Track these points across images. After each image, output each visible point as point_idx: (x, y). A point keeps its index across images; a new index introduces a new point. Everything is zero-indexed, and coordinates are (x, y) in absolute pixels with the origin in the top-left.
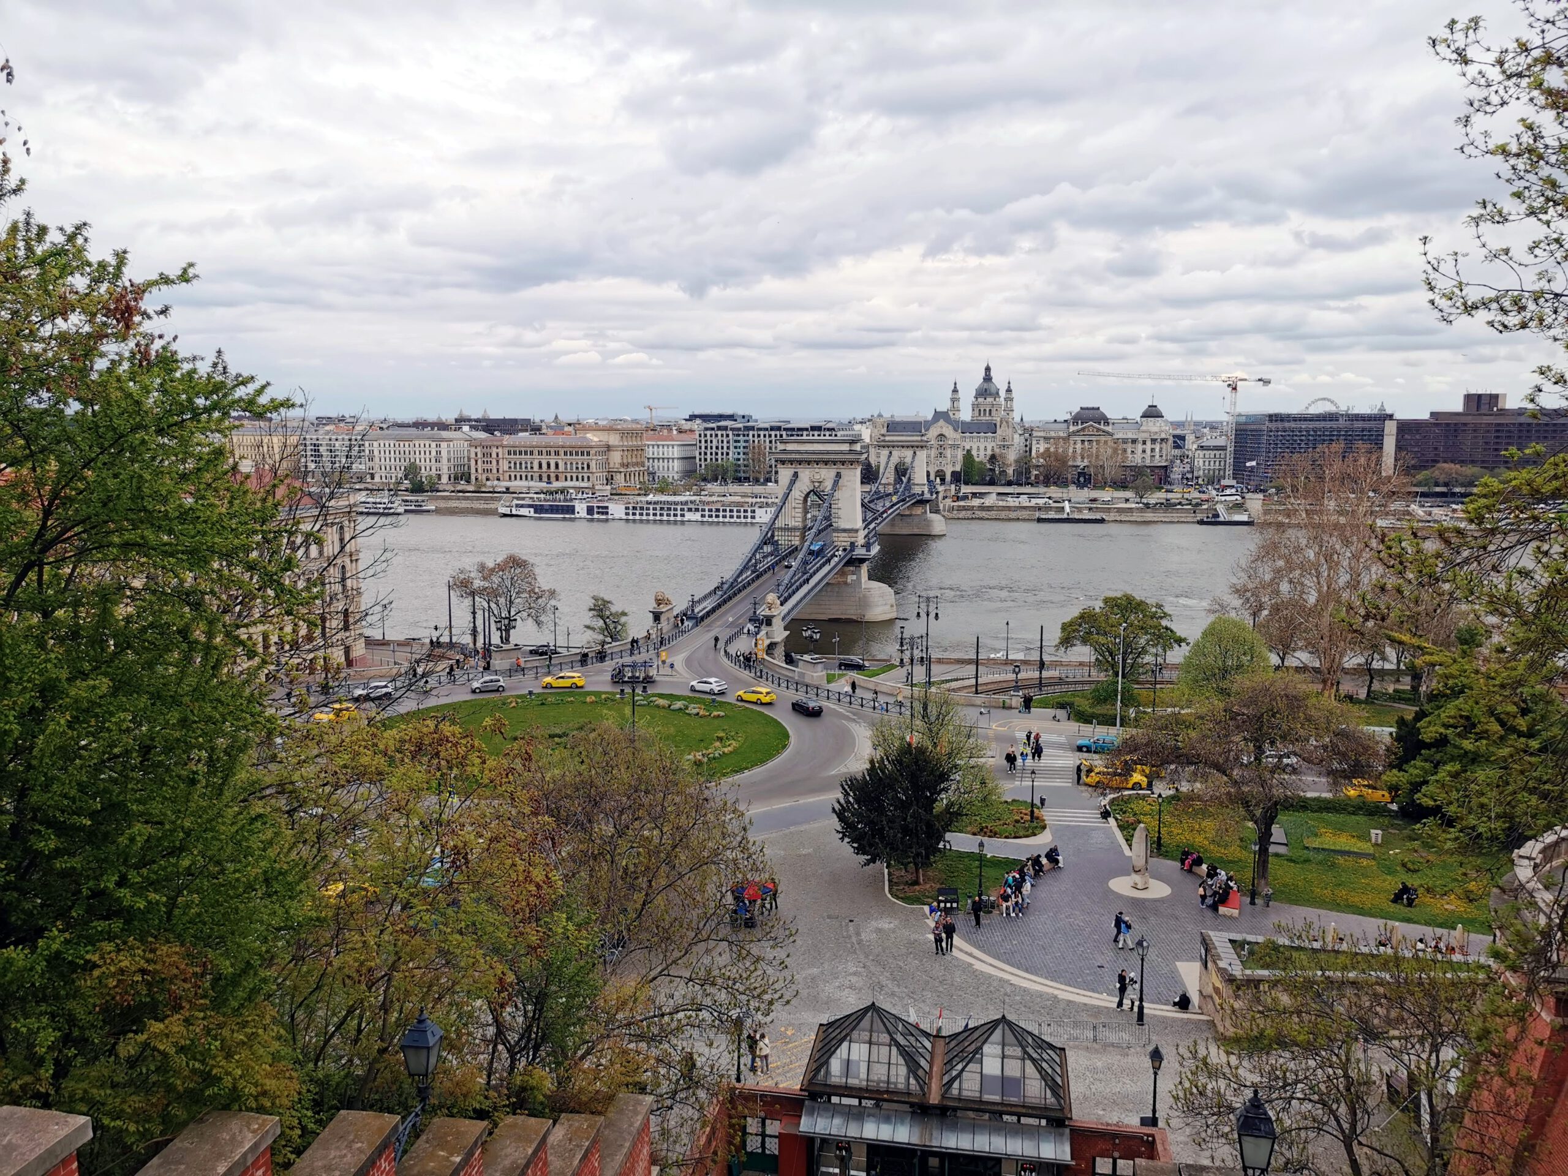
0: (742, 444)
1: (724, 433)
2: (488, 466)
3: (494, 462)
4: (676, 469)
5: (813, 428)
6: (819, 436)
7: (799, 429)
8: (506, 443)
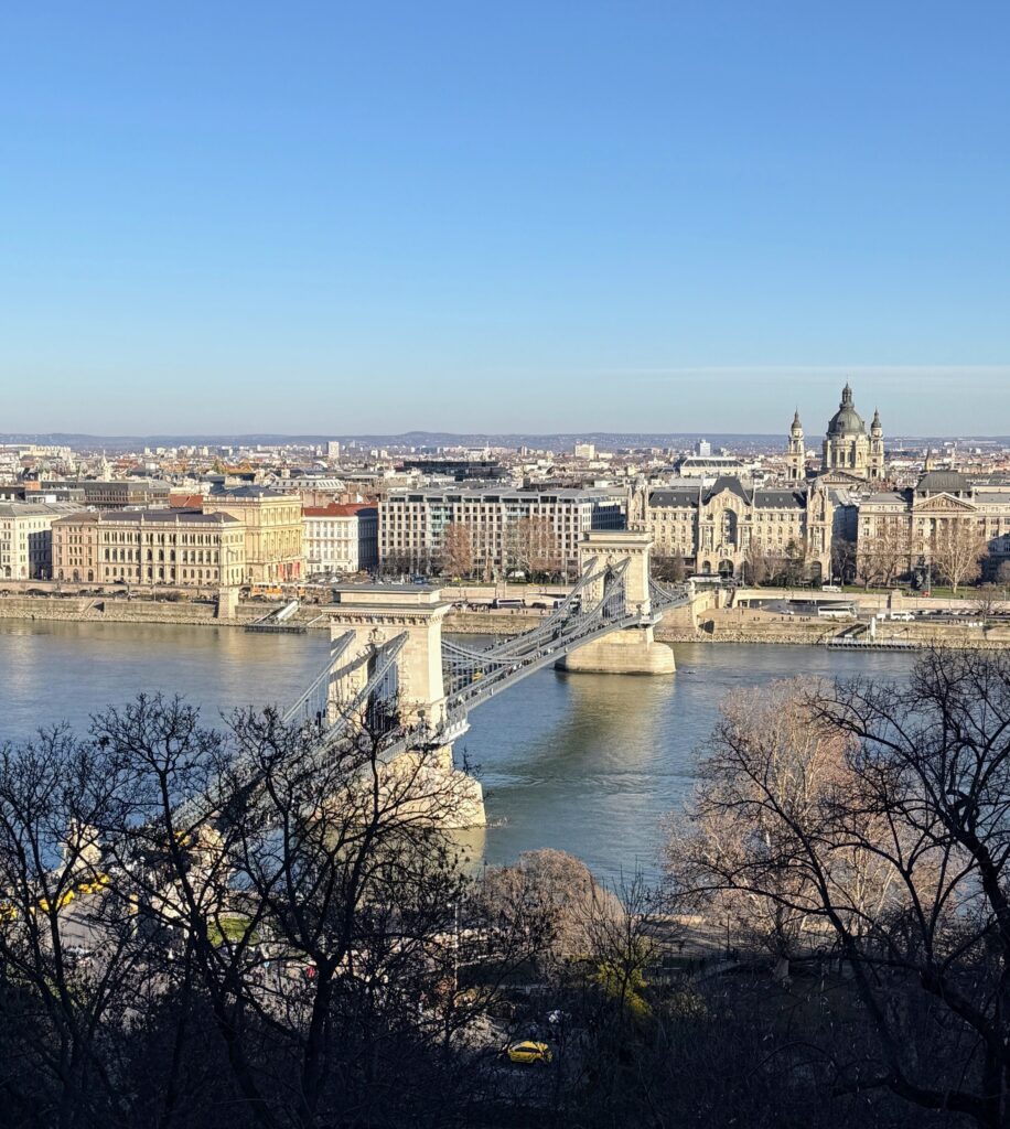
0: (444, 521)
1: (418, 504)
3: (85, 550)
5: (545, 500)
6: (552, 510)
7: (525, 501)
8: (101, 522)
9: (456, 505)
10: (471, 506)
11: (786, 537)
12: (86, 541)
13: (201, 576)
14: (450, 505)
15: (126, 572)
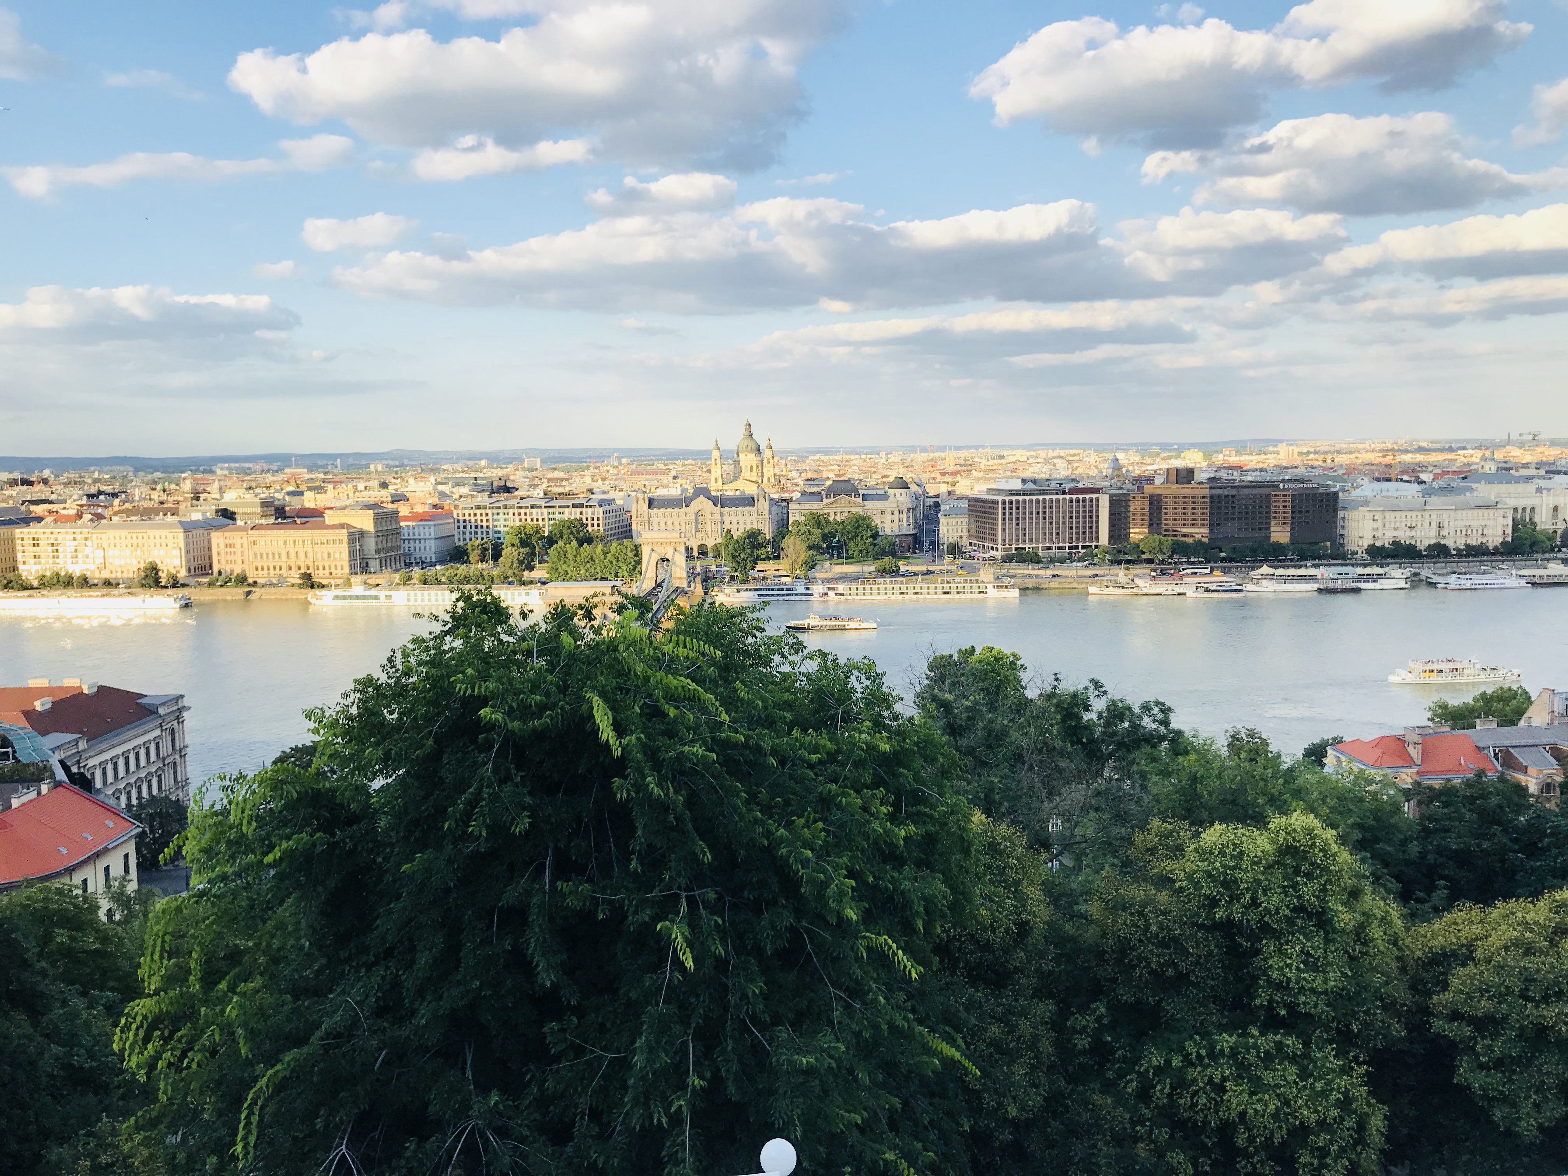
0: (502, 522)
1: (483, 511)
2: (232, 558)
3: (239, 553)
4: (433, 550)
5: (574, 506)
6: (581, 513)
7: (560, 507)
8: (250, 532)
9: (511, 511)
10: (522, 511)
11: (748, 528)
12: (238, 546)
13: (330, 568)
14: (506, 511)
15: (272, 568)
